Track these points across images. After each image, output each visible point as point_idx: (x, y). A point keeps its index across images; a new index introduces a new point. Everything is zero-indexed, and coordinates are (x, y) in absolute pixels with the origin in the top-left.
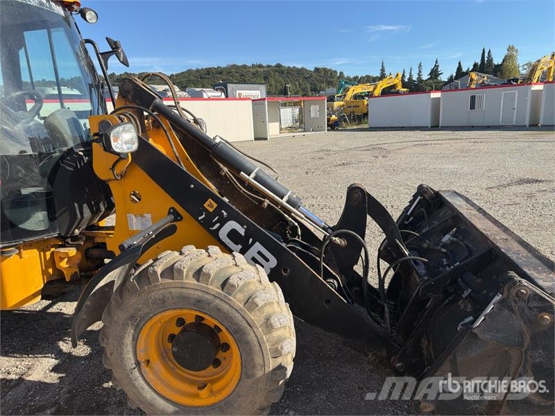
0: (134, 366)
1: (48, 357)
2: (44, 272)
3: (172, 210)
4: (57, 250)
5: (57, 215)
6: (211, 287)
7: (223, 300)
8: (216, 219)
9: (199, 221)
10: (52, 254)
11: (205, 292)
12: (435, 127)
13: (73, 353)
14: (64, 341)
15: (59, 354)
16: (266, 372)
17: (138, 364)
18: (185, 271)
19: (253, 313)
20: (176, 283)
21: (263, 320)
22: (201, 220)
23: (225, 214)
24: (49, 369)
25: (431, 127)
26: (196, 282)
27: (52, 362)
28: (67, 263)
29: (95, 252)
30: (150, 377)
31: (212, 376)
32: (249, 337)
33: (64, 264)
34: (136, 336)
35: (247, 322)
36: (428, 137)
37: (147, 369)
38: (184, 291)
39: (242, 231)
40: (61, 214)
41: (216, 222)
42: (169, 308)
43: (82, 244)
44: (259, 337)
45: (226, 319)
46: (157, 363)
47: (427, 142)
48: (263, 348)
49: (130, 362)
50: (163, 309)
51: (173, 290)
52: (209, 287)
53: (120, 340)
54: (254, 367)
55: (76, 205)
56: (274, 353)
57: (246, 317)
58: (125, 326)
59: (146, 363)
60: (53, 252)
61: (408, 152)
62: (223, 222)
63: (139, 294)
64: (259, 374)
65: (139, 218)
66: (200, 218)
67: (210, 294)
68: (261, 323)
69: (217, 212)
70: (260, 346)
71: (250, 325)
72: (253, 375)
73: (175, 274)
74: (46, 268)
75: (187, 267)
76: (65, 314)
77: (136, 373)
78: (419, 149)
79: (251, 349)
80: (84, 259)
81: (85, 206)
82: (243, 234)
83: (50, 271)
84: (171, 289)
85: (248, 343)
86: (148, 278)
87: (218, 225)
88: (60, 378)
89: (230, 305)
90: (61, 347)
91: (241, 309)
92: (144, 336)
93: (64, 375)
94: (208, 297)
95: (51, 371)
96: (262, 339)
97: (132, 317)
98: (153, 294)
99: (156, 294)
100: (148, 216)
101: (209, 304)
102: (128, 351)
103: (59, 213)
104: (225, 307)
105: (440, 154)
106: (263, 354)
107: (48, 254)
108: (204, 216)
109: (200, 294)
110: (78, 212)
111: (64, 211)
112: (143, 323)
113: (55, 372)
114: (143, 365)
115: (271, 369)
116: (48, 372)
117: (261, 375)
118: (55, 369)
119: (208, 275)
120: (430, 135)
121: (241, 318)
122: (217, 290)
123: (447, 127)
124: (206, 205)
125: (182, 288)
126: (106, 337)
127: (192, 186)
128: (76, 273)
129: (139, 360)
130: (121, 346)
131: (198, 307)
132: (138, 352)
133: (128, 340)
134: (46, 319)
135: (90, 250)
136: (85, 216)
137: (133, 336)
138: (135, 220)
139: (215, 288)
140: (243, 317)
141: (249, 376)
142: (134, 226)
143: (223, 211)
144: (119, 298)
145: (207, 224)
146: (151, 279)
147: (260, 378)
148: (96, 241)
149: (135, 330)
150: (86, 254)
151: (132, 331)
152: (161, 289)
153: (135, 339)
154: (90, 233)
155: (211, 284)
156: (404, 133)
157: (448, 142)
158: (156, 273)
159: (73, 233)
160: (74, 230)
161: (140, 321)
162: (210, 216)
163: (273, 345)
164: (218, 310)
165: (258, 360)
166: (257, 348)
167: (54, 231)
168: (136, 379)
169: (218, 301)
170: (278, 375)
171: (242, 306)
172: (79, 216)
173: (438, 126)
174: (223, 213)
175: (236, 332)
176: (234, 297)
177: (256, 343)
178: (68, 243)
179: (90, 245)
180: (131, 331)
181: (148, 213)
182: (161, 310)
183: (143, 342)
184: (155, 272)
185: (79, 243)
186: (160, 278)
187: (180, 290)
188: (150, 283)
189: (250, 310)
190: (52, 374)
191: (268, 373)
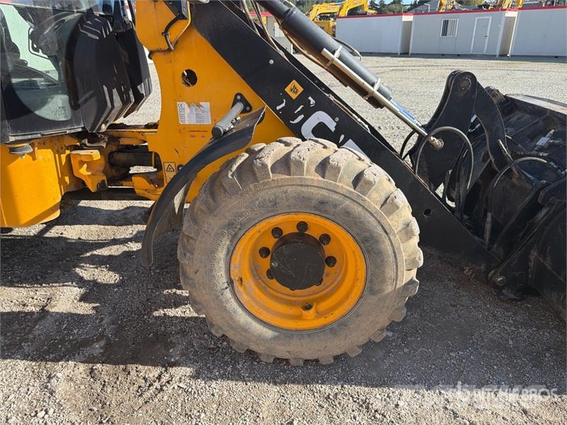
0: (226, 285)
1: (69, 286)
2: (61, 181)
3: (239, 97)
4: (74, 152)
5: (80, 101)
6: (341, 185)
7: (354, 201)
8: (299, 109)
9: (277, 112)
10: (68, 157)
11: (332, 191)
12: (405, 54)
13: (99, 281)
14: (81, 267)
15: (81, 282)
16: (397, 287)
17: (231, 282)
18: (305, 163)
19: (391, 217)
20: (294, 179)
21: (401, 226)
22: (280, 110)
23: (312, 101)
24: (75, 299)
25: (401, 54)
26: (321, 178)
27: (76, 291)
28: (88, 169)
29: (122, 157)
30: (244, 298)
31: (311, 295)
32: (382, 246)
33: (83, 172)
34: (231, 249)
35: (382, 227)
36: (402, 63)
37: (241, 289)
38: (303, 189)
39: (332, 125)
40: (86, 100)
41: (299, 113)
42: (279, 212)
43: (104, 146)
44: (396, 246)
45: (356, 225)
46: (249, 282)
47: (404, 68)
48: (399, 258)
49: (222, 280)
50: (273, 214)
51: (290, 189)
52: (338, 184)
53: (211, 253)
54: (383, 281)
55: (105, 88)
56: (410, 264)
57: (382, 222)
58: (219, 236)
59: (240, 281)
60: (69, 155)
61: (388, 76)
62: (308, 113)
63: (241, 195)
64: (389, 289)
65: (194, 108)
66: (278, 108)
67: (340, 193)
68: (399, 229)
69: (302, 99)
70: (395, 256)
71: (386, 232)
72: (381, 291)
73: (293, 168)
74: (62, 174)
75: (307, 159)
76: (69, 239)
77: (228, 294)
78: (398, 74)
79: (382, 261)
80: (108, 165)
81: (115, 91)
82: (333, 129)
83: (67, 179)
84: (286, 188)
85: (380, 253)
86: (254, 174)
87: (302, 117)
88: (94, 308)
89: (364, 207)
90: (81, 274)
91: (377, 212)
92: (241, 248)
93: (98, 305)
94: (335, 196)
95: (81, 300)
96: (399, 247)
97: (230, 225)
98: (262, 194)
99: (266, 194)
100: (206, 105)
101: (335, 206)
102: (220, 268)
103: (83, 99)
104: (357, 209)
105: (423, 79)
106: (397, 266)
107: (63, 157)
108: (283, 105)
109: (325, 193)
110: (108, 98)
111: (91, 97)
112: (242, 232)
113: (85, 301)
114: (236, 284)
115: (404, 283)
116: (75, 301)
117: (390, 290)
118: (84, 299)
119: (337, 169)
120: (403, 61)
121: (375, 223)
122: (347, 187)
123: (418, 54)
124: (287, 90)
125: (301, 185)
126: (188, 251)
127: (272, 62)
128: (103, 181)
129: (233, 278)
130: (210, 261)
131: (320, 210)
132: (232, 268)
133: (221, 255)
134: (46, 244)
135: (115, 154)
136: (116, 105)
137: (228, 249)
138: (187, 110)
139: (345, 185)
140: (379, 222)
141: (373, 292)
142: (186, 119)
143: (310, 98)
144: (210, 200)
145: (287, 115)
146: (258, 174)
147: (388, 294)
148: (121, 143)
149: (231, 241)
150: (109, 159)
151: (228, 243)
152: (272, 188)
153: (230, 253)
154: (114, 132)
155: (340, 181)
156: (375, 58)
157: (424, 68)
158: (266, 166)
159: (100, 128)
160: (101, 125)
161: (240, 229)
162: (292, 104)
163: (410, 256)
164: (347, 213)
165: (390, 273)
166: (392, 259)
167: (78, 123)
168: (227, 301)
169: (348, 202)
170: (410, 289)
171: (378, 209)
172: (109, 104)
173: (408, 53)
174: (310, 101)
175: (367, 241)
176: (369, 197)
177: (390, 252)
178: (85, 145)
179: (114, 148)
180: (226, 242)
181: (206, 101)
182: (269, 215)
183: (238, 257)
184: (264, 166)
185: (100, 145)
186: (270, 173)
187: (299, 188)
188: (256, 180)
189: (389, 213)
190: (82, 303)
191: (399, 288)
